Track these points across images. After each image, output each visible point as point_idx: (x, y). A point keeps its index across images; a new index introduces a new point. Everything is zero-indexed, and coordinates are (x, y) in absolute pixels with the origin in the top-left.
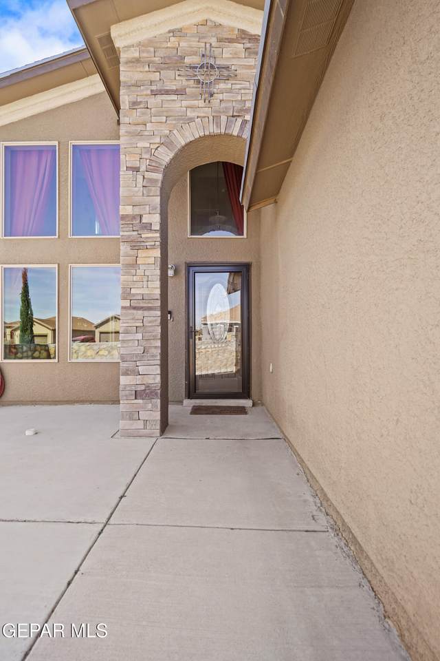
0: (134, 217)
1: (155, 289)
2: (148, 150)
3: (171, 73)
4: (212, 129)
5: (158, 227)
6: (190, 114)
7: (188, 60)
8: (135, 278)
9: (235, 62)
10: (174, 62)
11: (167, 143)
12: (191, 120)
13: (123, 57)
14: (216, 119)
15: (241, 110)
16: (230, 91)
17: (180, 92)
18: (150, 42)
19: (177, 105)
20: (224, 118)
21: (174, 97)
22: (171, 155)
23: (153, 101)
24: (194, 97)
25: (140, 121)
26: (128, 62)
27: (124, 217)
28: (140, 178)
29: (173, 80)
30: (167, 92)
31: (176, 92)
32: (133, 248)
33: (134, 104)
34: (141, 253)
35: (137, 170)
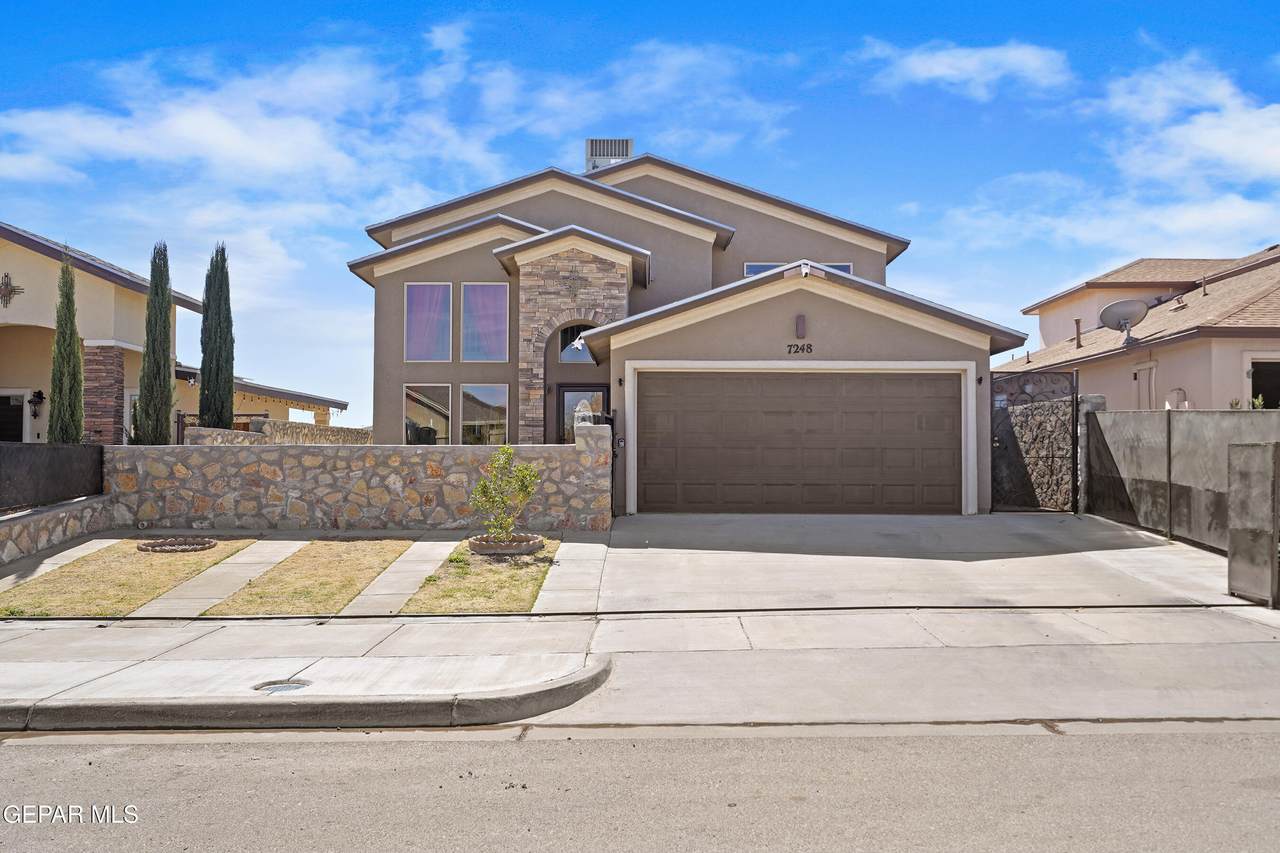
0: (527, 370)
1: (540, 414)
2: (537, 329)
3: (550, 282)
4: (576, 316)
5: (542, 377)
6: (562, 307)
7: (561, 274)
8: (528, 407)
9: (590, 275)
10: (552, 274)
11: (549, 324)
12: (563, 310)
13: (522, 271)
14: (579, 310)
15: (593, 305)
16: (585, 293)
17: (557, 293)
18: (539, 261)
19: (557, 301)
20: (583, 310)
21: (553, 296)
22: (551, 332)
23: (540, 299)
24: (564, 296)
25: (531, 310)
26: (525, 275)
27: (522, 370)
28: (532, 346)
29: (552, 286)
30: (550, 293)
31: (554, 293)
32: (527, 388)
33: (528, 300)
34: (532, 392)
35: (530, 340)
